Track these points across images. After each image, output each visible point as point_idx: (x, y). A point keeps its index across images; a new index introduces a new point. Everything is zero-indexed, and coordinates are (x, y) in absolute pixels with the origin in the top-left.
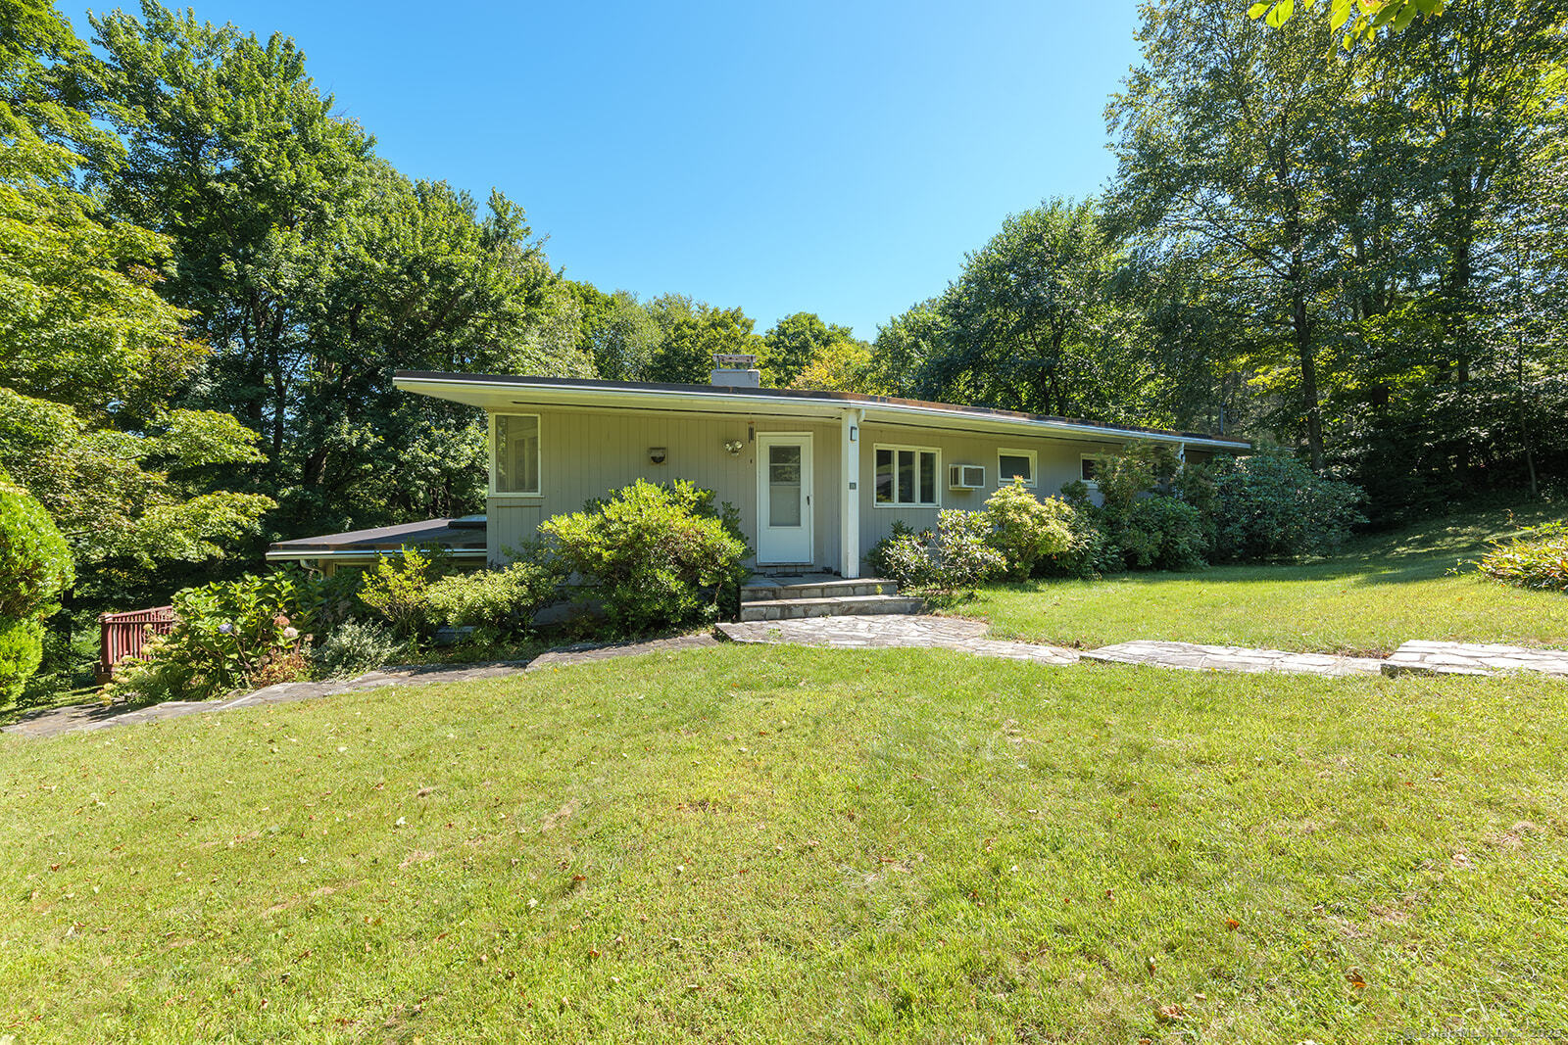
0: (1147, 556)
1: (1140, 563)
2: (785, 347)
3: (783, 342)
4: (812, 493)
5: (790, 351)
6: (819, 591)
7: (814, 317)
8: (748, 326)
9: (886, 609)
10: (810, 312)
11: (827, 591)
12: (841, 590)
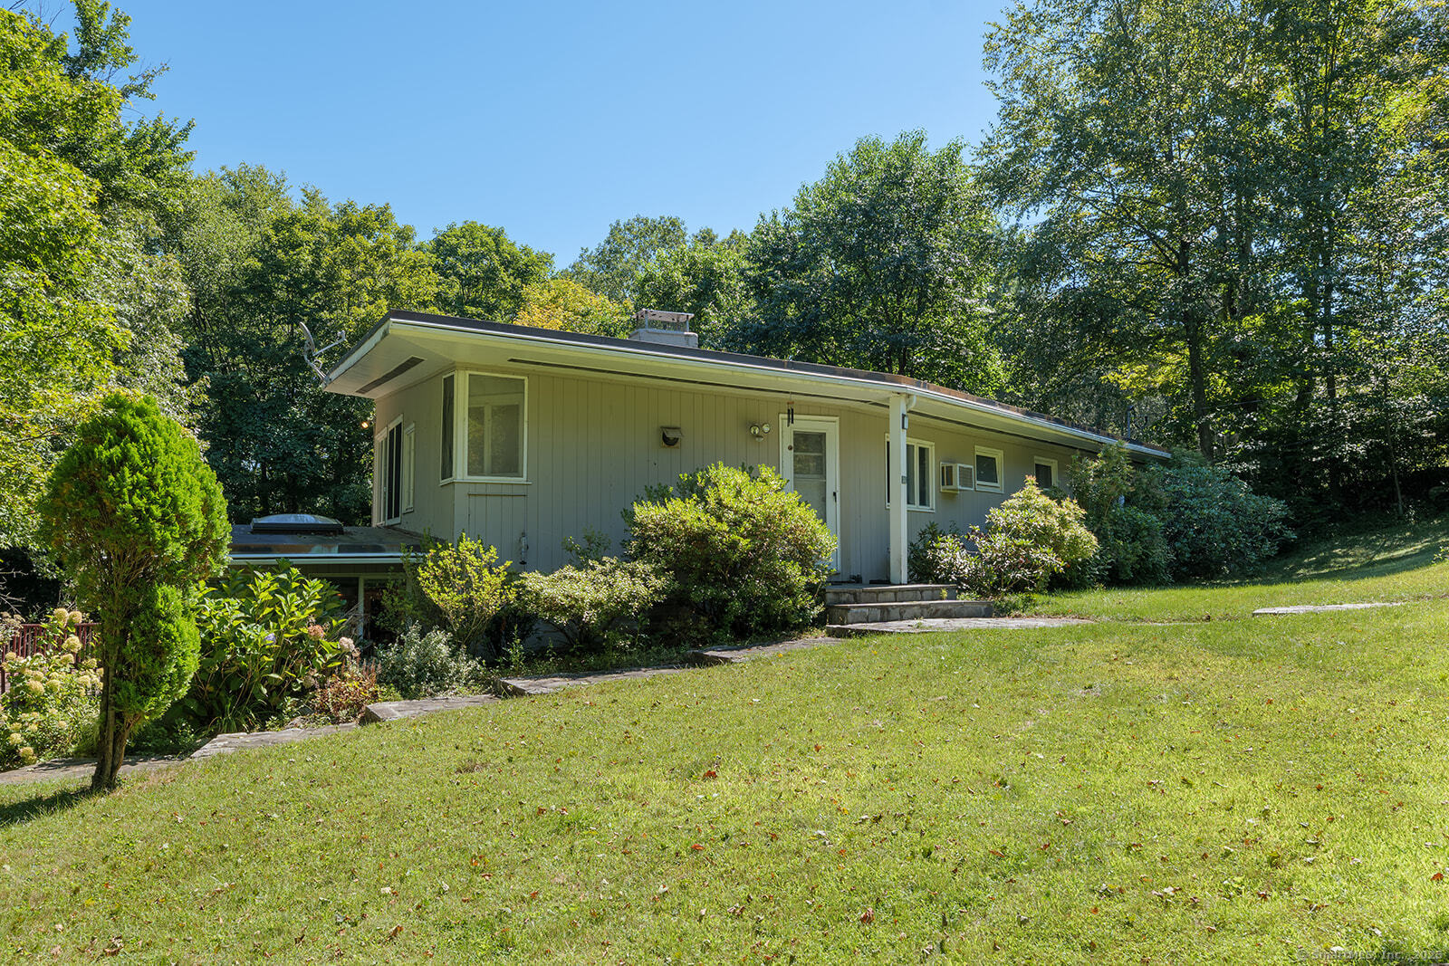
0: (1128, 569)
1: (1123, 576)
2: (459, 276)
3: (453, 267)
4: (838, 488)
5: (468, 282)
6: (892, 594)
7: (501, 232)
8: (404, 236)
9: (965, 612)
10: (492, 225)
11: (899, 595)
12: (911, 594)
